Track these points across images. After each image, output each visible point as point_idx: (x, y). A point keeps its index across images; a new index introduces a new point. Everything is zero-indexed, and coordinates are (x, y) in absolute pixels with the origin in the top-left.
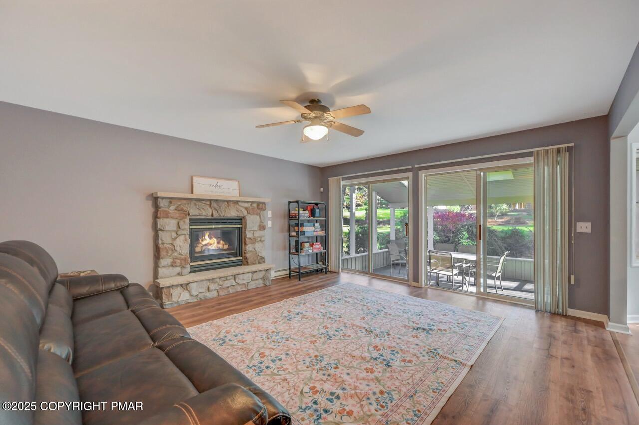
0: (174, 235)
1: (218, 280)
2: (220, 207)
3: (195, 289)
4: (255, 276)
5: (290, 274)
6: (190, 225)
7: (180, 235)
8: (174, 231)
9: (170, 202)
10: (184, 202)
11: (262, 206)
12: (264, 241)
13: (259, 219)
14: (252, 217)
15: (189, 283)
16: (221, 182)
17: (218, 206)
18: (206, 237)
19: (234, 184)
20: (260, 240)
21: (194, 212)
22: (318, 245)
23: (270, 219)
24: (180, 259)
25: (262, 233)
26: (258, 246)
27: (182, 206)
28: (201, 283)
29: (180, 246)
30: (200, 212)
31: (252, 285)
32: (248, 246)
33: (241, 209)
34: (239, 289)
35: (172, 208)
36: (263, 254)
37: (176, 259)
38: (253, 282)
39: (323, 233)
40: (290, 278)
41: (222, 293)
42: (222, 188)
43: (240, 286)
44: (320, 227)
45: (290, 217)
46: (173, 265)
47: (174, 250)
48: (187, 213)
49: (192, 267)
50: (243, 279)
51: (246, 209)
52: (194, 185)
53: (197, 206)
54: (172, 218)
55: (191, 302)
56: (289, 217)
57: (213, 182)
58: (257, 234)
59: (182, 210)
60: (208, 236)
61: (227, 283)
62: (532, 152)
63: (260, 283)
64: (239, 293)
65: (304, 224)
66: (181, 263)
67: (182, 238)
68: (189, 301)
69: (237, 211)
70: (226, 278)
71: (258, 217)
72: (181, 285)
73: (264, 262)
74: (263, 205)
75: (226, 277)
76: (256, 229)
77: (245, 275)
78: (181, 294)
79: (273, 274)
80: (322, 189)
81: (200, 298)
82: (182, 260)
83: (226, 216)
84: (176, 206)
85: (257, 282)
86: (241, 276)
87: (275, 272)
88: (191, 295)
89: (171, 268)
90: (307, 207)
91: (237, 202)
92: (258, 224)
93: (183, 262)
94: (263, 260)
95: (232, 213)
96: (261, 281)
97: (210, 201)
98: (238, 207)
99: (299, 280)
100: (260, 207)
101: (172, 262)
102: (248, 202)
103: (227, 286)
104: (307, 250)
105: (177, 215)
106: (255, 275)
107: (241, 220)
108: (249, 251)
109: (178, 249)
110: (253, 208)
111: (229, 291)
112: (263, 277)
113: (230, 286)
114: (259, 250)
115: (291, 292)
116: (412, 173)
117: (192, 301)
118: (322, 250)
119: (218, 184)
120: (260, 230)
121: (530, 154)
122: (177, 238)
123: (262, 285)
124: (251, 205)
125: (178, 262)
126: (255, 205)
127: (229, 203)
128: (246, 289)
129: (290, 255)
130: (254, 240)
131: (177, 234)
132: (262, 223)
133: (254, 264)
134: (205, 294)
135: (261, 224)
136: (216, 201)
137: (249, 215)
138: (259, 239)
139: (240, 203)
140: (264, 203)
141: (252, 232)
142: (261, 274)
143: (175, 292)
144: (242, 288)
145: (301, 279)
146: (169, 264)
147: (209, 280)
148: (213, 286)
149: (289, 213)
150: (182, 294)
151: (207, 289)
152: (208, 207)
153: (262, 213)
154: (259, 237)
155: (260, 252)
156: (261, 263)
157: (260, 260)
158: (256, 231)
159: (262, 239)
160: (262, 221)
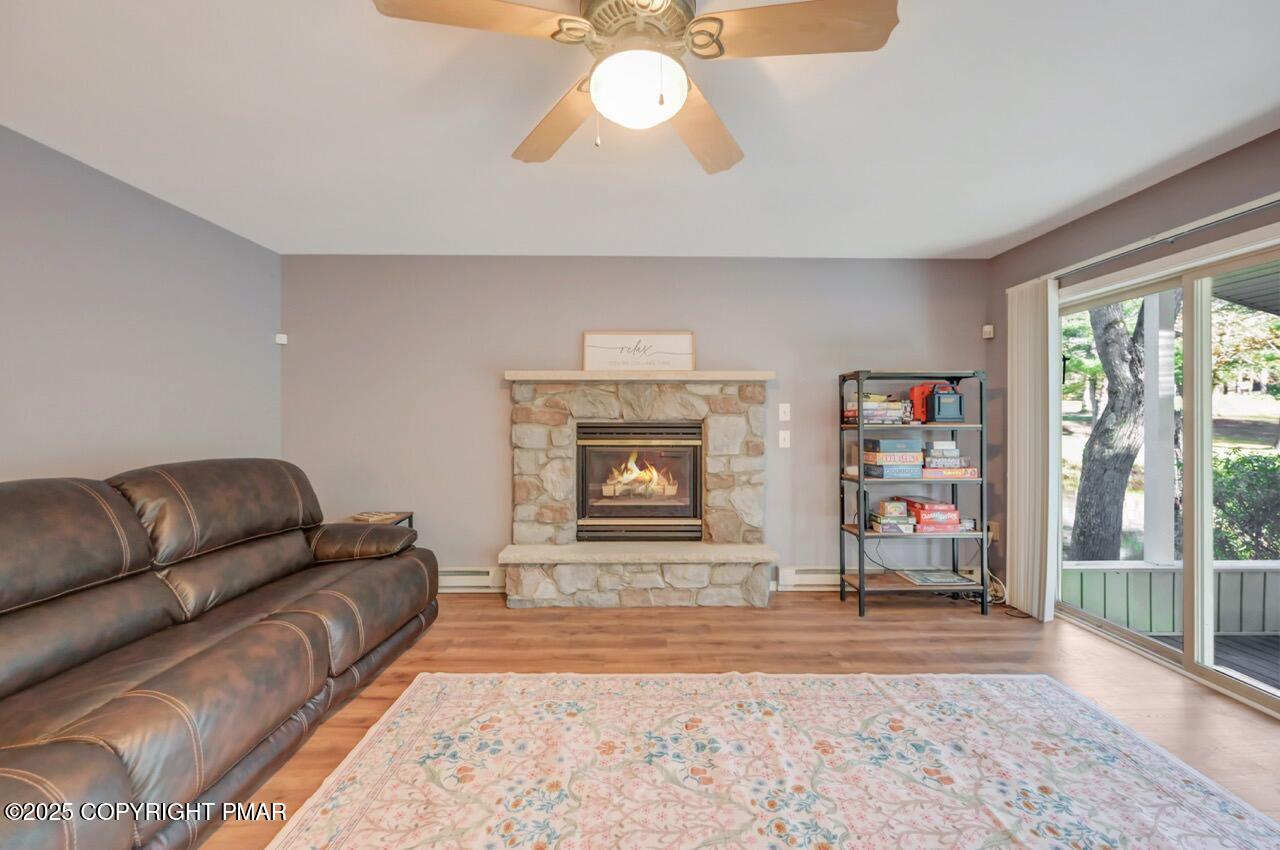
0: (542, 459)
1: (620, 569)
2: (638, 398)
3: (568, 580)
4: (720, 575)
5: (842, 586)
6: (579, 438)
7: (552, 459)
8: (543, 450)
9: (535, 390)
10: (562, 389)
11: (754, 393)
12: (759, 484)
13: (746, 427)
14: (723, 420)
15: (557, 564)
16: (646, 340)
17: (634, 394)
18: (632, 464)
19: (682, 343)
20: (748, 482)
21: (583, 409)
22: (944, 511)
23: (785, 426)
24: (551, 509)
25: (755, 462)
26: (740, 497)
27: (557, 398)
28: (582, 568)
29: (552, 481)
30: (594, 410)
31: (712, 598)
32: (713, 494)
33: (693, 400)
34: (675, 600)
35: (539, 401)
36: (755, 520)
37: (545, 507)
38: (711, 591)
39: (974, 474)
40: (841, 598)
41: (629, 602)
42: (649, 352)
43: (677, 595)
44: (957, 453)
45: (846, 421)
46: (539, 520)
47: (541, 490)
48: (568, 412)
49: (580, 528)
50: (685, 579)
51: (707, 399)
52: (588, 351)
53: (589, 398)
54: (538, 422)
55: (559, 607)
56: (842, 422)
57: (630, 340)
58: (740, 465)
59: (557, 405)
60: (636, 463)
61: (642, 581)
63: (735, 596)
64: (672, 611)
65: (883, 443)
66: (554, 519)
67: (557, 464)
68: (557, 603)
69: (682, 405)
70: (639, 567)
71: (742, 420)
72: (542, 565)
73: (760, 541)
74: (757, 389)
75: (640, 564)
76: (737, 453)
77: (692, 568)
78: (539, 583)
79: (790, 580)
80: (988, 329)
81: (580, 602)
82: (556, 510)
83: (653, 417)
84: (546, 397)
85: (725, 591)
86: (679, 570)
87: (798, 572)
88: (560, 591)
89: (536, 525)
90: (912, 389)
91: (681, 385)
92: (740, 439)
93: (558, 516)
94: (758, 535)
95: (670, 411)
96: (737, 592)
97: (616, 383)
98: (685, 396)
99: (861, 613)
100: (750, 393)
101: (538, 514)
102: (712, 382)
103: (645, 586)
104: (895, 527)
105: (548, 417)
106: (720, 571)
107: (696, 428)
108: (713, 508)
109: (549, 487)
110: (726, 399)
111: (649, 600)
112: (745, 582)
113: (651, 589)
114: (744, 508)
115: (787, 650)
117: (562, 604)
118: (973, 531)
119: (641, 346)
120: (748, 455)
122: (546, 464)
123: (741, 603)
124: (722, 389)
125: (548, 515)
126: (733, 390)
127: (663, 388)
128: (694, 605)
129: (844, 533)
130: (728, 482)
131: (547, 456)
132: (755, 436)
133: (729, 542)
134: (591, 596)
135: (752, 437)
136: (630, 383)
137: (717, 417)
138: (744, 478)
139: (690, 387)
140: (762, 384)
141: (724, 459)
142: (740, 574)
143: (529, 577)
144: (681, 599)
145: (867, 613)
146: (532, 518)
147: (601, 565)
148: (607, 582)
149: (842, 411)
150: (542, 584)
151: (594, 583)
152: (613, 399)
153: (753, 409)
154: (744, 473)
155: (746, 513)
156: (748, 542)
157: (747, 534)
158: (736, 456)
159: (755, 479)
160: (755, 431)
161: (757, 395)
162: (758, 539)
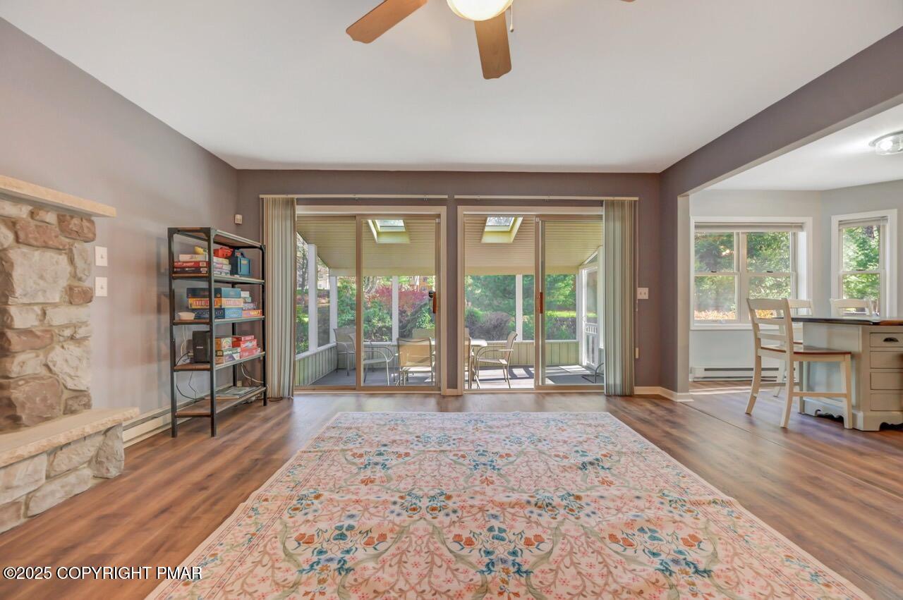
5: (173, 422)
11: (82, 227)
12: (85, 338)
13: (69, 268)
14: (37, 255)
20: (72, 338)
22: (251, 341)
23: (102, 271)
25: (78, 312)
26: (62, 356)
32: (21, 357)
36: (86, 380)
39: (255, 314)
40: (174, 435)
45: (175, 271)
51: (13, 223)
56: (172, 272)
58: (59, 317)
62: (602, 201)
63: (84, 479)
65: (222, 291)
71: (63, 259)
73: (88, 406)
74: (85, 223)
76: (57, 300)
80: (239, 217)
92: (63, 283)
94: (85, 399)
96: (87, 472)
99: (213, 434)
100: (73, 226)
102: (19, 199)
104: (231, 357)
106: (61, 456)
108: (21, 377)
110: (41, 227)
112: (97, 455)
114: (67, 370)
116: (445, 207)
118: (258, 353)
120: (70, 303)
121: (600, 203)
123: (92, 483)
124: (32, 212)
126: (49, 216)
128: (23, 519)
129: (175, 373)
132: (80, 279)
133: (49, 419)
135: (76, 283)
137: (26, 249)
138: (67, 333)
140: (87, 217)
141: (37, 309)
142: (89, 449)
145: (218, 430)
149: (172, 261)
153: (78, 246)
154: (67, 326)
155: (70, 376)
156: (73, 412)
157: (70, 402)
158: (55, 305)
159: (81, 332)
160: (80, 275)
161: (86, 230)
162: (85, 405)
